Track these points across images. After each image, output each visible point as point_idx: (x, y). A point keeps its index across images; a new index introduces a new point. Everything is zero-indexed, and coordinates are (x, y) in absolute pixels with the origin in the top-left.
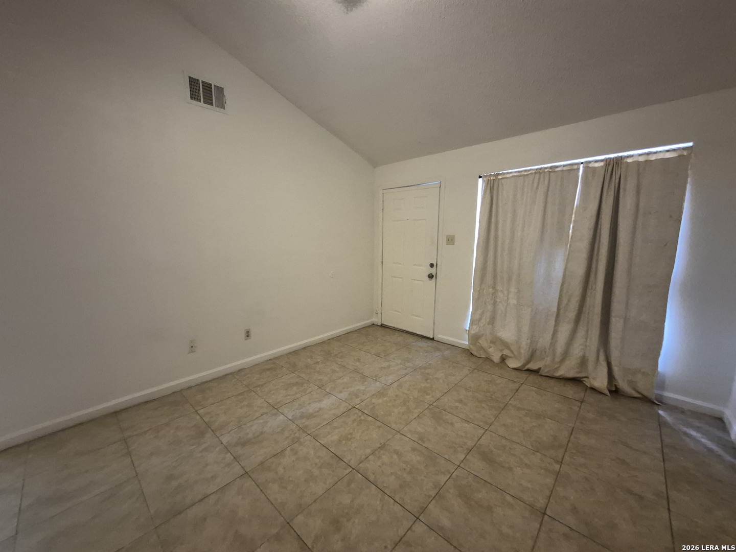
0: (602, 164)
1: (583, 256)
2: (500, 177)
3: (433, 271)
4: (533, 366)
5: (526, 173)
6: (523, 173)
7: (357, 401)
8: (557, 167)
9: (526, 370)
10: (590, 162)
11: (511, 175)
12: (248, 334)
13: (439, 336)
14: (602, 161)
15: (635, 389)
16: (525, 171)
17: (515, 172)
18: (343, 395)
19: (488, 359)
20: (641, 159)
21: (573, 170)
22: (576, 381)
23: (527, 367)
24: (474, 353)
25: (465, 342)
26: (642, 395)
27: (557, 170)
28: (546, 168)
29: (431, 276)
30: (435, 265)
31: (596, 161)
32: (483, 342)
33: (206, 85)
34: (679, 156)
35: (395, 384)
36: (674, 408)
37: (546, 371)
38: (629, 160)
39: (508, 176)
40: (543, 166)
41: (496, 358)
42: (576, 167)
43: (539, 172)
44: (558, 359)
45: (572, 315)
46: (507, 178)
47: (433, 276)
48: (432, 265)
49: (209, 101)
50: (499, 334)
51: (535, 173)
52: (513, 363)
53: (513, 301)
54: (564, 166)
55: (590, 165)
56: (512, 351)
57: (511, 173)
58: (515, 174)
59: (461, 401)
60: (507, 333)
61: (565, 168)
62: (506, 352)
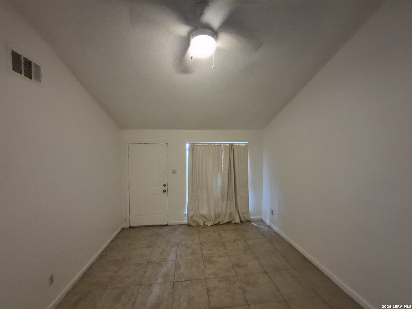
0: (228, 145)
1: (227, 176)
2: (195, 145)
3: (165, 188)
4: (216, 222)
5: (205, 145)
6: (204, 144)
7: (171, 278)
8: (216, 144)
9: (214, 225)
10: (225, 144)
11: (200, 145)
12: (52, 280)
13: (171, 222)
14: (228, 144)
15: (245, 219)
16: (205, 144)
17: (202, 144)
18: (160, 280)
19: (199, 226)
20: (238, 145)
21: (220, 145)
22: (229, 223)
23: (214, 223)
24: (192, 225)
25: (186, 221)
26: (247, 220)
27: (215, 145)
28: (212, 144)
29: (165, 191)
30: (166, 185)
31: (227, 144)
32: (195, 218)
33: (26, 61)
34: (246, 145)
35: (178, 258)
36: (254, 221)
37: (222, 222)
38: (235, 145)
39: (199, 145)
40: (211, 143)
41: (202, 224)
42: (221, 145)
43: (210, 144)
44: (224, 217)
45: (226, 198)
46: (198, 145)
47: (166, 191)
48: (165, 185)
49: (29, 75)
50: (201, 213)
51: (209, 145)
52: (209, 224)
53: (205, 197)
54: (218, 144)
55: (225, 145)
56: (207, 219)
57: (200, 144)
58: (201, 144)
59: (210, 250)
60: (204, 211)
61: (218, 145)
62: (205, 220)
